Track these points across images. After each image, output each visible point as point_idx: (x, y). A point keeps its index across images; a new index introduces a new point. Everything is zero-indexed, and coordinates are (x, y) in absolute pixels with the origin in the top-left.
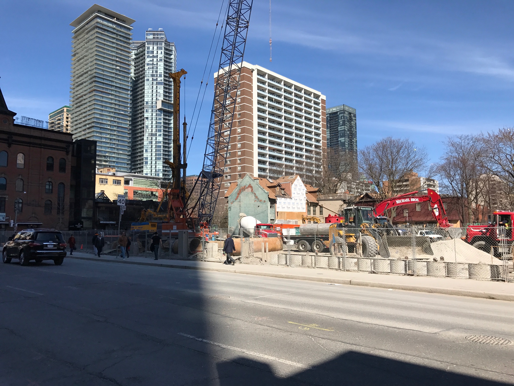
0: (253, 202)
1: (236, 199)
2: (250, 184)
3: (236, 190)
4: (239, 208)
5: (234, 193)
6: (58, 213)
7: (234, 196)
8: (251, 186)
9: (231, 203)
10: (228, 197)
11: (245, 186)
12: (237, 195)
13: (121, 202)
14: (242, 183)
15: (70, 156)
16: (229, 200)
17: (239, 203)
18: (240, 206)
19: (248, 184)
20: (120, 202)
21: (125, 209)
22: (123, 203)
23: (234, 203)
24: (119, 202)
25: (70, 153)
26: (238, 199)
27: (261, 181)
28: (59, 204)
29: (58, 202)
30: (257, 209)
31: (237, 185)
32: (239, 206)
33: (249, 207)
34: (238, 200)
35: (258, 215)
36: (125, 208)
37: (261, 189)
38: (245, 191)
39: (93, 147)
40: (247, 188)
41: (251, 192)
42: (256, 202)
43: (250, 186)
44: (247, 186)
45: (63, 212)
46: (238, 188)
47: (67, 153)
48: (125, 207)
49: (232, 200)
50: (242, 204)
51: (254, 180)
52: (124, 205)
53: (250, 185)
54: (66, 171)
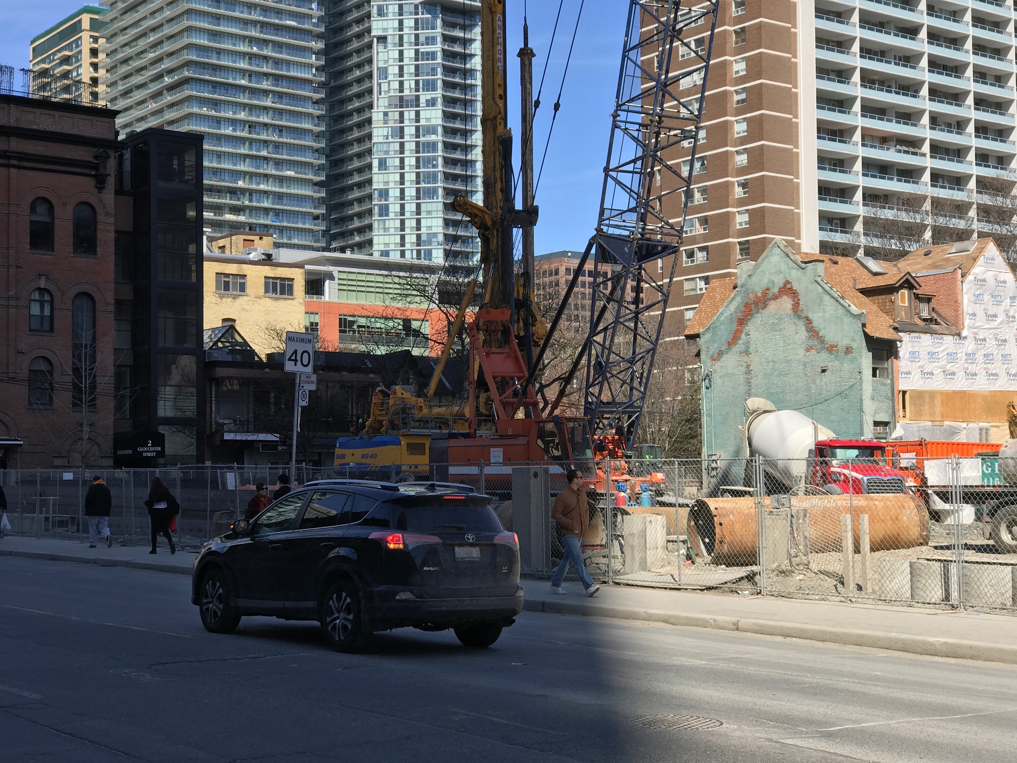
0: (801, 352)
1: (732, 343)
2: (787, 282)
3: (731, 308)
4: (742, 378)
5: (722, 318)
6: (75, 405)
7: (724, 333)
8: (791, 289)
9: (713, 359)
10: (697, 336)
11: (768, 289)
12: (734, 327)
13: (299, 358)
14: (754, 279)
15: (109, 195)
16: (703, 348)
17: (745, 359)
18: (748, 371)
19: (779, 281)
20: (296, 361)
21: (313, 387)
22: (305, 363)
23: (724, 358)
24: (290, 359)
25: (111, 182)
26: (740, 342)
27: (832, 270)
28: (76, 370)
29: (74, 363)
30: (818, 381)
31: (735, 287)
32: (743, 369)
33: (785, 375)
34: (739, 347)
35: (820, 407)
36: (312, 382)
37: (832, 301)
38: (766, 312)
39: (190, 159)
40: (775, 297)
41: (790, 312)
42: (813, 352)
43: (788, 290)
44: (776, 290)
45: (94, 399)
46: (738, 299)
47: (100, 183)
48: (314, 378)
49: (716, 345)
50: (756, 362)
51: (803, 265)
52: (309, 369)
53: (788, 286)
54: (99, 249)
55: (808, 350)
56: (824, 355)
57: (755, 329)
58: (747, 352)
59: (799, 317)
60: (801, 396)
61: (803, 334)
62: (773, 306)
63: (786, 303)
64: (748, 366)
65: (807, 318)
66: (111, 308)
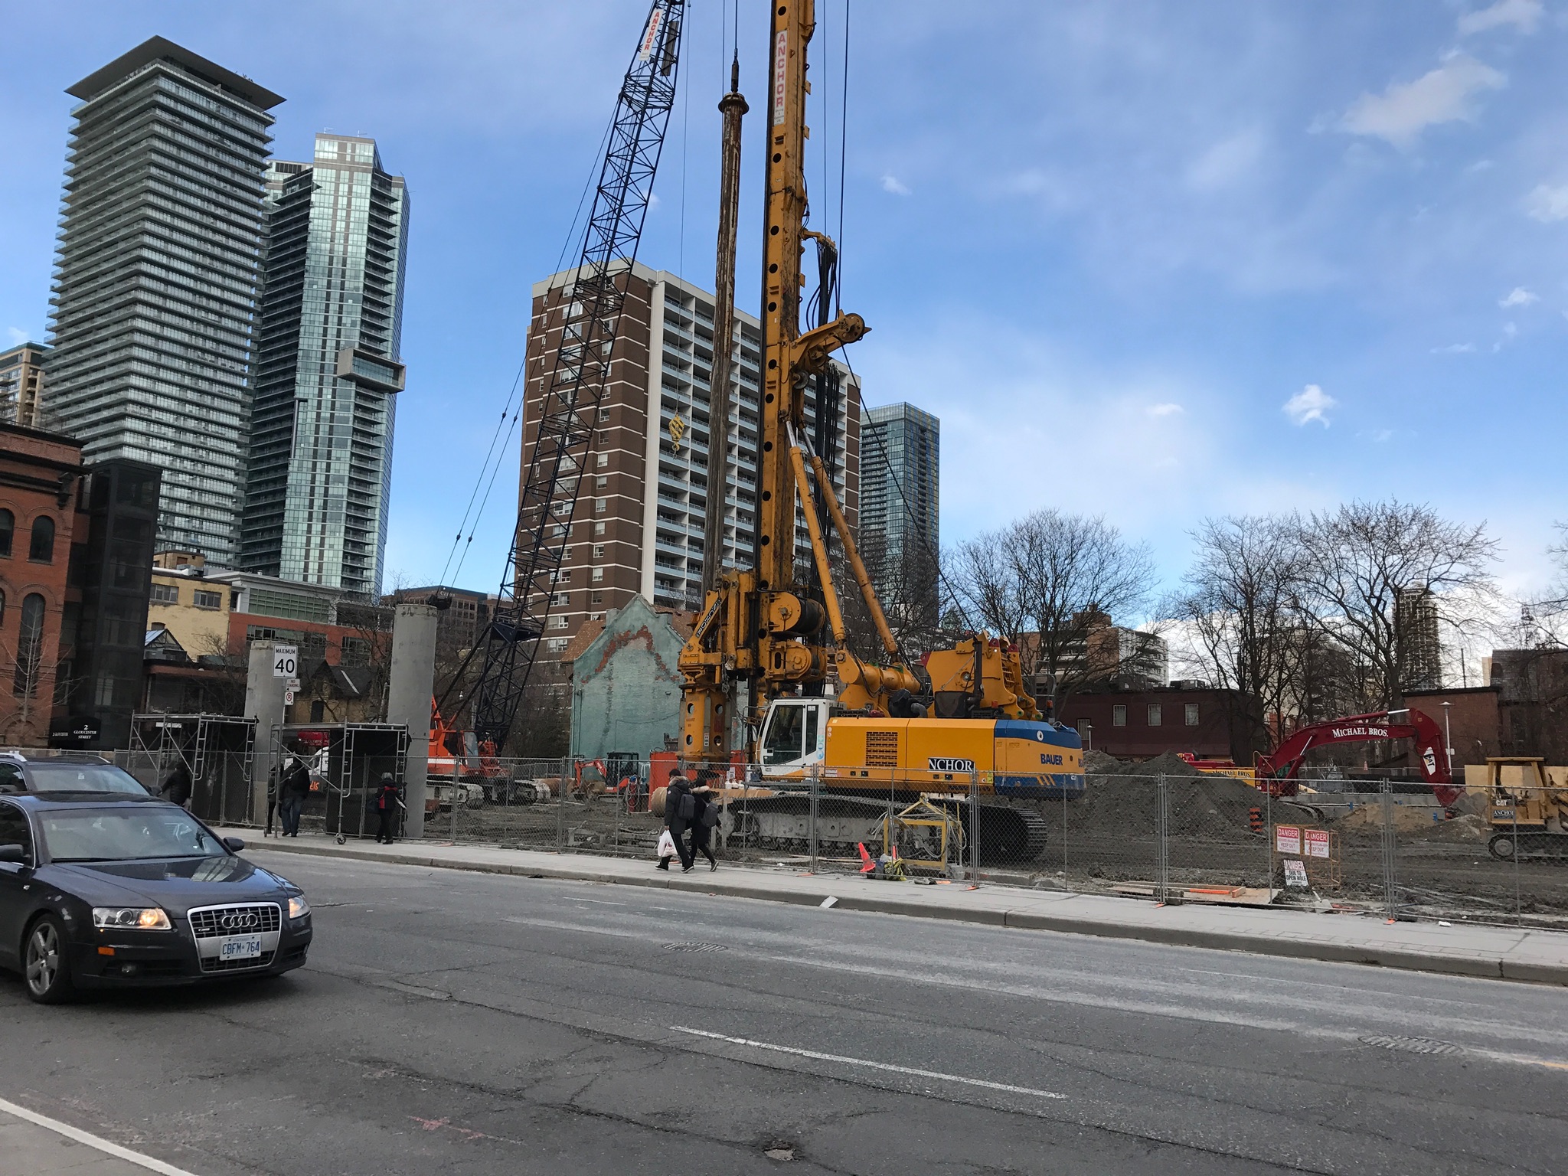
0: (652, 680)
1: (598, 670)
2: (643, 626)
3: (600, 643)
4: (604, 698)
5: (592, 651)
6: (16, 690)
7: (593, 663)
8: (647, 632)
9: (583, 681)
10: (572, 663)
11: (629, 631)
12: (602, 658)
13: (285, 666)
14: (618, 622)
15: (69, 514)
16: (576, 672)
17: (608, 683)
18: (610, 693)
19: (638, 626)
20: (282, 668)
22: (290, 669)
23: (592, 681)
25: (72, 501)
26: (605, 669)
28: (22, 660)
29: (19, 654)
30: (662, 703)
31: (603, 628)
32: (606, 691)
33: (639, 696)
34: (604, 673)
35: (663, 722)
36: (296, 686)
37: (677, 643)
38: (626, 648)
39: (150, 487)
40: (634, 638)
41: (645, 649)
42: (660, 680)
44: (635, 633)
46: (606, 637)
47: (62, 502)
49: (586, 671)
50: (616, 685)
51: (657, 615)
52: (294, 674)
53: (645, 630)
54: (54, 557)
55: (657, 679)
56: (669, 683)
57: (618, 661)
58: (610, 678)
59: (652, 654)
60: (649, 713)
61: (654, 666)
62: (632, 644)
63: (643, 642)
64: (610, 688)
65: (657, 655)
66: (61, 609)
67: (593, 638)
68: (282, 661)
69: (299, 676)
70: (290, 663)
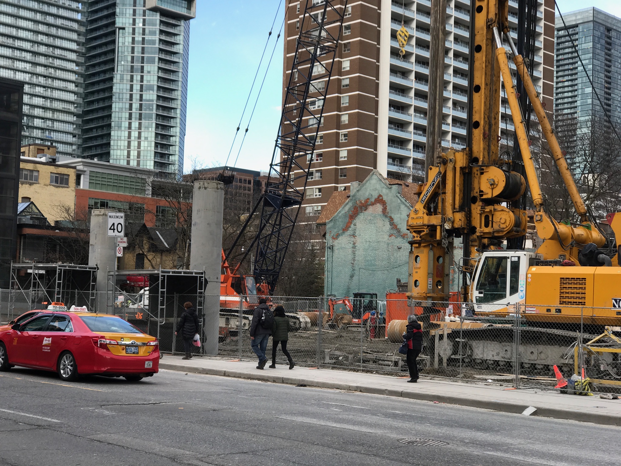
0: (386, 237)
1: (345, 229)
2: (380, 196)
3: (346, 208)
4: (350, 251)
5: (340, 215)
7: (341, 224)
8: (382, 199)
9: (333, 238)
10: (325, 224)
11: (368, 199)
12: (347, 220)
13: (116, 228)
14: (360, 192)
16: (328, 231)
17: (353, 239)
18: (354, 247)
19: (375, 195)
20: (114, 229)
21: (125, 245)
22: (120, 230)
23: (340, 238)
24: (110, 229)
26: (350, 229)
27: (406, 190)
30: (395, 254)
31: (348, 197)
32: (351, 245)
33: (376, 250)
34: (350, 232)
35: (396, 269)
36: (124, 242)
37: (406, 208)
38: (366, 213)
39: (15, 97)
40: (373, 204)
41: (381, 213)
42: (393, 237)
43: (380, 200)
44: (373, 200)
46: (350, 204)
48: (125, 239)
49: (336, 230)
50: (359, 241)
51: (390, 186)
52: (122, 234)
53: (380, 198)
55: (390, 236)
56: (400, 239)
57: (360, 222)
58: (354, 236)
59: (386, 216)
60: (384, 263)
61: (388, 226)
62: (371, 209)
63: (379, 208)
64: (354, 244)
65: (391, 218)
67: (340, 204)
68: (113, 224)
69: (126, 235)
70: (120, 226)
